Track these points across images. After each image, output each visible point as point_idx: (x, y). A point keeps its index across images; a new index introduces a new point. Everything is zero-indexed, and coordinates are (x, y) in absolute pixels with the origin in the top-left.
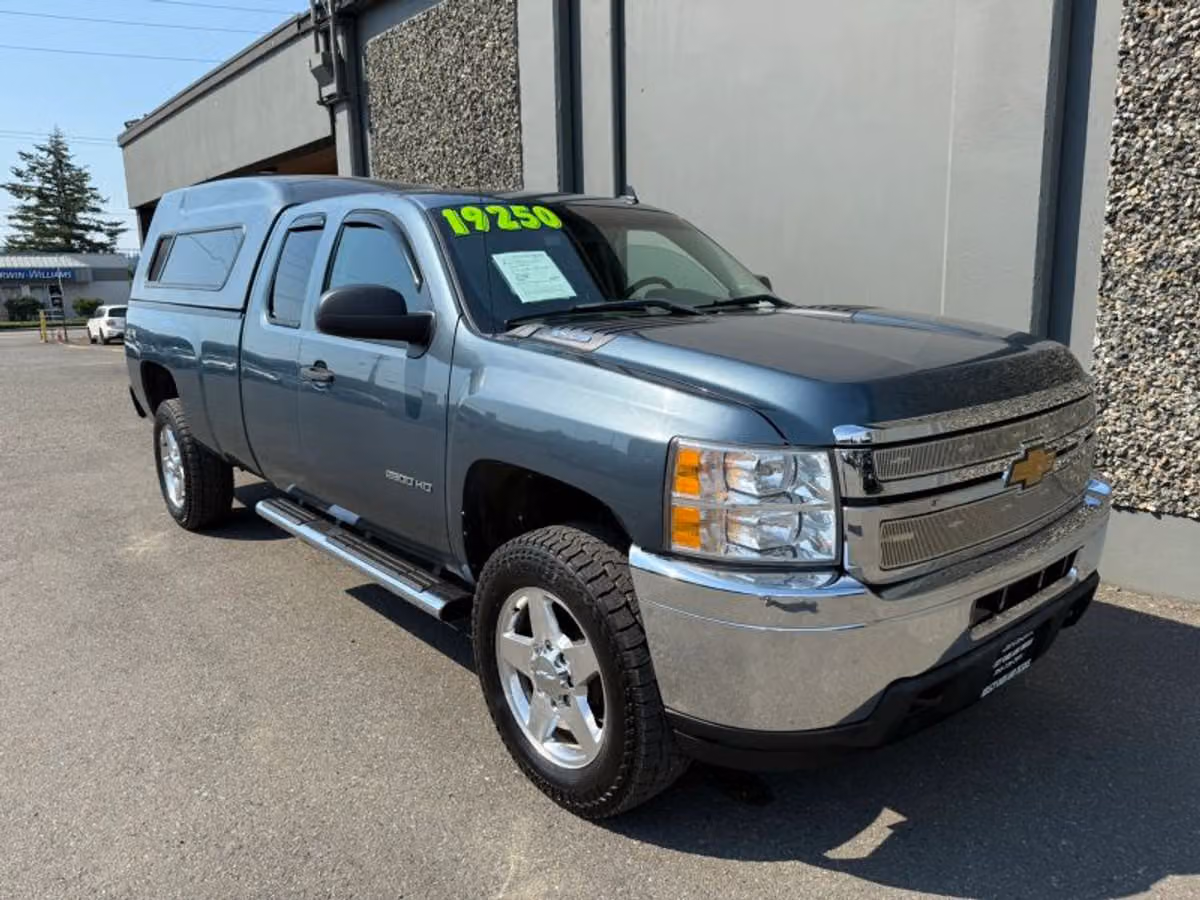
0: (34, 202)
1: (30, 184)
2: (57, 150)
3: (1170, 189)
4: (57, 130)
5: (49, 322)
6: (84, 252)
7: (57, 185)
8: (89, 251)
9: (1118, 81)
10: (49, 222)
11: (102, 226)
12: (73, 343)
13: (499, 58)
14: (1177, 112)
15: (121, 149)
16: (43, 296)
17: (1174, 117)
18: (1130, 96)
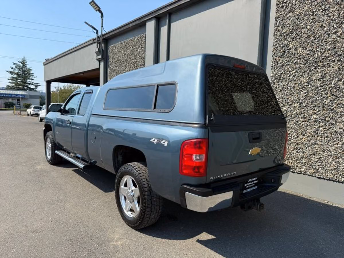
0: (15, 76)
1: (15, 71)
2: (24, 63)
3: (281, 96)
4: (24, 57)
5: (16, 109)
6: (28, 90)
7: (22, 72)
8: (29, 90)
9: (271, 73)
10: (19, 82)
11: (34, 84)
12: (22, 115)
13: (141, 54)
14: (282, 80)
15: (43, 66)
16: (15, 102)
17: (282, 81)
18: (274, 76)
